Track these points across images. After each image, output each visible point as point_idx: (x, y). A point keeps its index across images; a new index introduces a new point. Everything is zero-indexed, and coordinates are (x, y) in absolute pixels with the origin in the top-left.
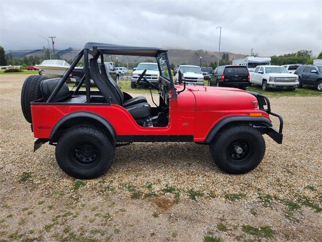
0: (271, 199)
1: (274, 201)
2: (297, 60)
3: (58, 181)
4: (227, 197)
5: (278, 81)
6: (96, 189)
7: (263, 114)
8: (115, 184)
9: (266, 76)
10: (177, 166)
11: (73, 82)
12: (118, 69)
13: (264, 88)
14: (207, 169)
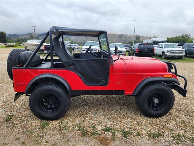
0: (181, 138)
1: (183, 139)
2: (181, 40)
3: (31, 121)
4: (149, 136)
5: (172, 53)
6: (56, 129)
7: (173, 76)
8: (70, 125)
9: (165, 50)
10: (112, 110)
11: (46, 53)
12: (73, 45)
13: (163, 57)
14: (133, 113)
